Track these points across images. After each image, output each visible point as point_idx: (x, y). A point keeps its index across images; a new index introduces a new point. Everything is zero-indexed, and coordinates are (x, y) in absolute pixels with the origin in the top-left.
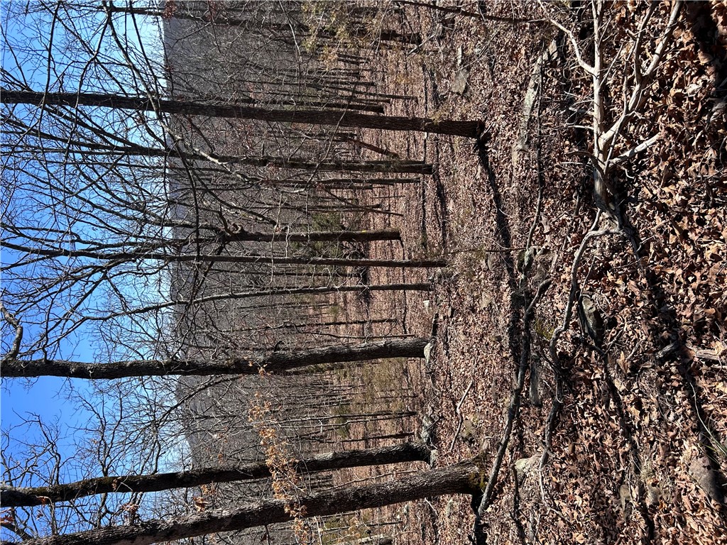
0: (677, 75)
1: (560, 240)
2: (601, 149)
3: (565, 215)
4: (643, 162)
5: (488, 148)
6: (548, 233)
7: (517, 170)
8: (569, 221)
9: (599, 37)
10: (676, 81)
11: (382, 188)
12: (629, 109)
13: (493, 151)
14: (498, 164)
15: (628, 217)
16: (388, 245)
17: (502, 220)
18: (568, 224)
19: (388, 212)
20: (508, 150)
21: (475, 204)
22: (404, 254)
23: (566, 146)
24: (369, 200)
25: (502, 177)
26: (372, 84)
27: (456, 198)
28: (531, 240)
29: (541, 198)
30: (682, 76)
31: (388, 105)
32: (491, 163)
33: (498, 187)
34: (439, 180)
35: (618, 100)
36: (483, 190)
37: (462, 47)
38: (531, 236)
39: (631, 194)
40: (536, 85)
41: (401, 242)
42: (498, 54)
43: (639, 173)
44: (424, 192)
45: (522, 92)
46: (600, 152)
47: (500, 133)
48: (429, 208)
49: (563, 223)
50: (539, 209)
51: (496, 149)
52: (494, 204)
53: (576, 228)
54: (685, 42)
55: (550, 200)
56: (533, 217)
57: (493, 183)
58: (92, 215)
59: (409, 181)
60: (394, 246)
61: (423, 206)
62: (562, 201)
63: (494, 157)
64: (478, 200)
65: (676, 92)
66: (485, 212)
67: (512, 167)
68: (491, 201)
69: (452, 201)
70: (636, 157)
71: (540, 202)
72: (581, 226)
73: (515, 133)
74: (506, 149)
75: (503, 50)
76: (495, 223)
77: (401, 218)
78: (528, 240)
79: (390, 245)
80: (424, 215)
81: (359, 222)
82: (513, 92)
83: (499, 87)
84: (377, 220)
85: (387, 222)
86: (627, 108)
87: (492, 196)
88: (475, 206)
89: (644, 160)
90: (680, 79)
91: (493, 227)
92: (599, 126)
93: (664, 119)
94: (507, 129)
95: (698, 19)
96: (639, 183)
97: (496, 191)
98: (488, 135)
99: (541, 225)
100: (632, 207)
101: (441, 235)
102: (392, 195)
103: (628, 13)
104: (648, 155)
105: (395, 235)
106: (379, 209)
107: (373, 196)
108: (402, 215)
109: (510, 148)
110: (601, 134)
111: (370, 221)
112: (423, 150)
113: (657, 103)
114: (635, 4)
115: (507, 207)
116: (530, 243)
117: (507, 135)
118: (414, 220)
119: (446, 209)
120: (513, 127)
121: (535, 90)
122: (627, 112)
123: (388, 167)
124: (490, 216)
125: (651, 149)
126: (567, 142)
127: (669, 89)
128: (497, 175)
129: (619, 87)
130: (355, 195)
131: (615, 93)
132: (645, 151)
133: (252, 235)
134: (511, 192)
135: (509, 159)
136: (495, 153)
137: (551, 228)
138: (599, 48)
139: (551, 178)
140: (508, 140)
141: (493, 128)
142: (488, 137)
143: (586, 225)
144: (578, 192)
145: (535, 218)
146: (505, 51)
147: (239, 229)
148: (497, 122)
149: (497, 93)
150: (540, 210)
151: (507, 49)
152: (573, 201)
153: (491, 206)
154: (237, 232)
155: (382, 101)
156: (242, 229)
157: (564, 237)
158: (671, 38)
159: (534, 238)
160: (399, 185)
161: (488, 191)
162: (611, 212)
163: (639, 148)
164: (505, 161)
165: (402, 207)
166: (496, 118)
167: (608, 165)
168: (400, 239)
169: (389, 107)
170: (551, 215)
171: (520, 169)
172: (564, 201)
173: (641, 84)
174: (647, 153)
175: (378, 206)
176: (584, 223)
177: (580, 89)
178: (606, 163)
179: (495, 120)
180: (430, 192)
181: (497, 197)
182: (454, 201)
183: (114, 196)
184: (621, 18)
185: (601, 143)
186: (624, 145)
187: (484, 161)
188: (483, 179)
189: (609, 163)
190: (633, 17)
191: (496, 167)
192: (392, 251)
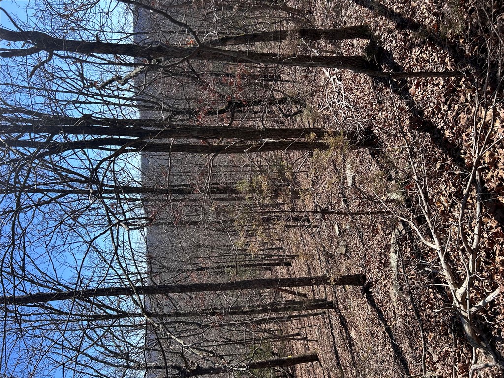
0: (497, 248)
1: (449, 368)
2: (459, 301)
3: (447, 348)
4: (495, 309)
5: (371, 292)
6: (437, 362)
7: (398, 309)
8: (452, 352)
9: (432, 225)
10: (497, 252)
11: (298, 319)
12: (471, 272)
13: (376, 294)
14: (383, 304)
15: (499, 352)
16: (310, 365)
17: (397, 349)
18: (452, 354)
19: (305, 339)
20: (387, 293)
21: (372, 335)
22: (324, 373)
23: (431, 293)
24: (290, 329)
25: (387, 314)
26: (281, 248)
27: (356, 327)
28: (425, 366)
29: (423, 332)
30: (500, 248)
31: (294, 261)
32: (377, 304)
33: (387, 321)
34: (340, 313)
35: (459, 262)
36: (376, 324)
37: (338, 224)
38: (424, 363)
39: (495, 333)
40: (396, 251)
41: (320, 363)
42: (363, 230)
43: (494, 317)
44: (330, 322)
45: (386, 253)
46: (459, 303)
47: (378, 282)
48: (336, 334)
49: (447, 354)
50: (424, 341)
51: (378, 293)
52: (387, 334)
53: (459, 358)
54: (494, 226)
55: (430, 333)
56: (421, 346)
57: (383, 319)
58: (89, 367)
59: (317, 314)
60: (315, 366)
61: (332, 333)
62: (440, 336)
63: (378, 299)
64: (374, 331)
65: (500, 259)
66: (381, 341)
67: (394, 306)
68: (384, 332)
69: (353, 329)
70: (488, 305)
71: (423, 335)
72: (463, 357)
73: (388, 281)
74: (386, 293)
75: (366, 227)
76: (391, 350)
77: (316, 343)
78: (423, 367)
79: (312, 366)
80: (334, 339)
81: (285, 348)
82: (380, 254)
83: (369, 250)
84: (299, 346)
85: (306, 346)
86: (469, 271)
87: (384, 329)
88: (373, 337)
89: (495, 307)
90: (499, 250)
91: (391, 354)
92: (452, 284)
93: (499, 277)
94: (382, 278)
95: (497, 212)
96: (498, 324)
97: (386, 324)
98: (370, 283)
99: (429, 353)
100: (499, 344)
101: (350, 357)
102: (306, 325)
103: (445, 207)
104: (496, 304)
105: (314, 358)
106: (299, 337)
107: (293, 327)
108: (317, 341)
109: (388, 292)
110: (456, 290)
111: (293, 346)
112: (324, 290)
113: (489, 266)
114: (449, 202)
115: (398, 337)
116: (425, 369)
117: (383, 283)
118: (327, 344)
119: (350, 335)
120: (386, 276)
121: (396, 254)
122: (470, 274)
123: (301, 307)
124: (386, 344)
125: (497, 299)
126: (431, 290)
127: (494, 257)
128: (384, 312)
129: (456, 253)
130: (279, 327)
131: (455, 257)
132: (493, 301)
133: (206, 369)
134: (398, 325)
135: (390, 301)
136: (378, 296)
137: (438, 357)
138: (434, 232)
139: (426, 316)
140: (385, 286)
141: (372, 278)
142: (370, 285)
143: (466, 355)
144: (451, 329)
145: (423, 347)
146: (368, 227)
147: (196, 365)
148: (374, 274)
149: (369, 254)
150: (426, 342)
151: (369, 226)
152: (450, 336)
153: (385, 336)
154: (194, 368)
155: (289, 259)
156: (198, 365)
157: (452, 366)
158: (482, 223)
159: (426, 364)
160: (311, 318)
161: (380, 324)
162: (484, 348)
163: (489, 299)
164: (387, 302)
165: (315, 334)
166: (372, 271)
167: (470, 313)
168: (318, 360)
169: (294, 262)
170: (435, 345)
171: (400, 308)
172: (442, 335)
173: (473, 254)
174: (496, 303)
175: (298, 334)
176: (464, 354)
177: (428, 253)
178: (467, 311)
179: (372, 273)
180: (335, 322)
181: (388, 329)
182: (355, 330)
183: (106, 349)
184: (442, 210)
185: (459, 296)
186: (475, 295)
187: (371, 302)
188: (374, 315)
189: (470, 311)
190: (450, 209)
191: (381, 306)
192: (314, 371)
